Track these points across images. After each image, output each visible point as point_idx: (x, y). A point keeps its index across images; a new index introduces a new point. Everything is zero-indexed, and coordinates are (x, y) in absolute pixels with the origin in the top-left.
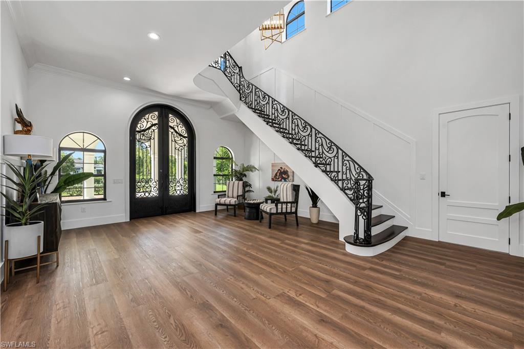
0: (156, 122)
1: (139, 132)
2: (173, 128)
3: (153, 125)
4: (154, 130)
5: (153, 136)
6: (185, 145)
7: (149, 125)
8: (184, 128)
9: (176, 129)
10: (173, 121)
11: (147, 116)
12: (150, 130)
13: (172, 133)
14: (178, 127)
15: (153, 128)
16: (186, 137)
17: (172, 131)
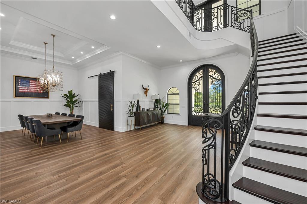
0: (202, 75)
1: (194, 83)
2: (212, 76)
3: (200, 77)
4: (201, 80)
5: (200, 84)
6: (220, 85)
7: (199, 78)
8: (219, 75)
9: (214, 76)
10: (212, 72)
11: (197, 74)
12: (199, 81)
13: (211, 79)
14: (215, 75)
15: (201, 79)
16: (220, 80)
17: (212, 78)
